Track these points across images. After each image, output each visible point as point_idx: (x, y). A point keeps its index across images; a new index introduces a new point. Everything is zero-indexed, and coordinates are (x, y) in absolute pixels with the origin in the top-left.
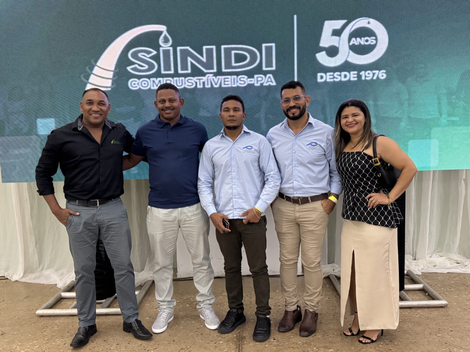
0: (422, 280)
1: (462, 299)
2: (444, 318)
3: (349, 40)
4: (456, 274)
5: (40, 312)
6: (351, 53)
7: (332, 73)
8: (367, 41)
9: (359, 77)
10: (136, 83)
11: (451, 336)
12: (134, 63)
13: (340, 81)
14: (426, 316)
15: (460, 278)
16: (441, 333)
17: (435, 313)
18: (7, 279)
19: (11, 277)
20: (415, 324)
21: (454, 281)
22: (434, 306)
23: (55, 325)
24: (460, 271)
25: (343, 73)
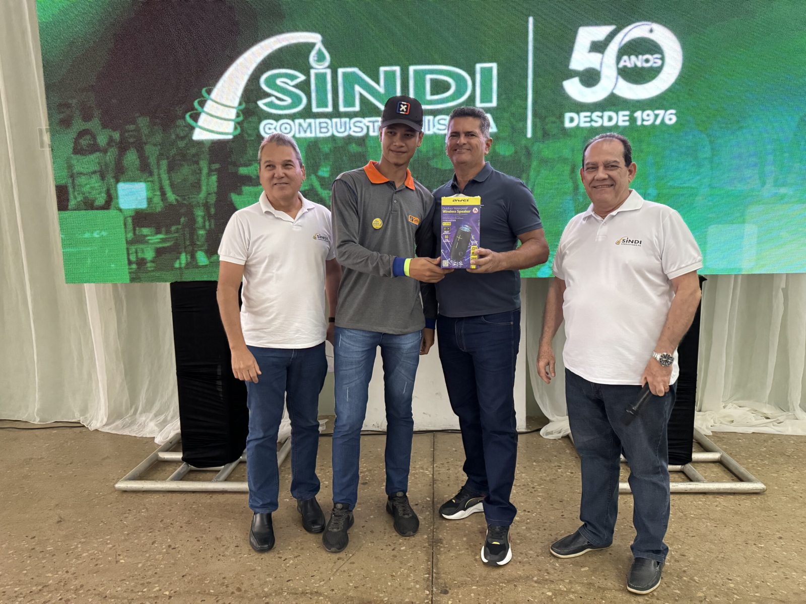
0: (715, 443)
1: (786, 480)
2: (763, 513)
3: (619, 59)
4: (766, 436)
5: (122, 485)
6: (621, 81)
7: (588, 114)
8: (647, 61)
9: (633, 120)
10: (272, 127)
11: (781, 548)
12: (268, 95)
13: (602, 126)
14: (733, 509)
15: (774, 442)
16: (762, 540)
17: (747, 503)
18: (84, 426)
19: (89, 424)
20: (718, 523)
21: (765, 447)
22: (743, 492)
23: (143, 507)
24: (772, 430)
25: (607, 114)
